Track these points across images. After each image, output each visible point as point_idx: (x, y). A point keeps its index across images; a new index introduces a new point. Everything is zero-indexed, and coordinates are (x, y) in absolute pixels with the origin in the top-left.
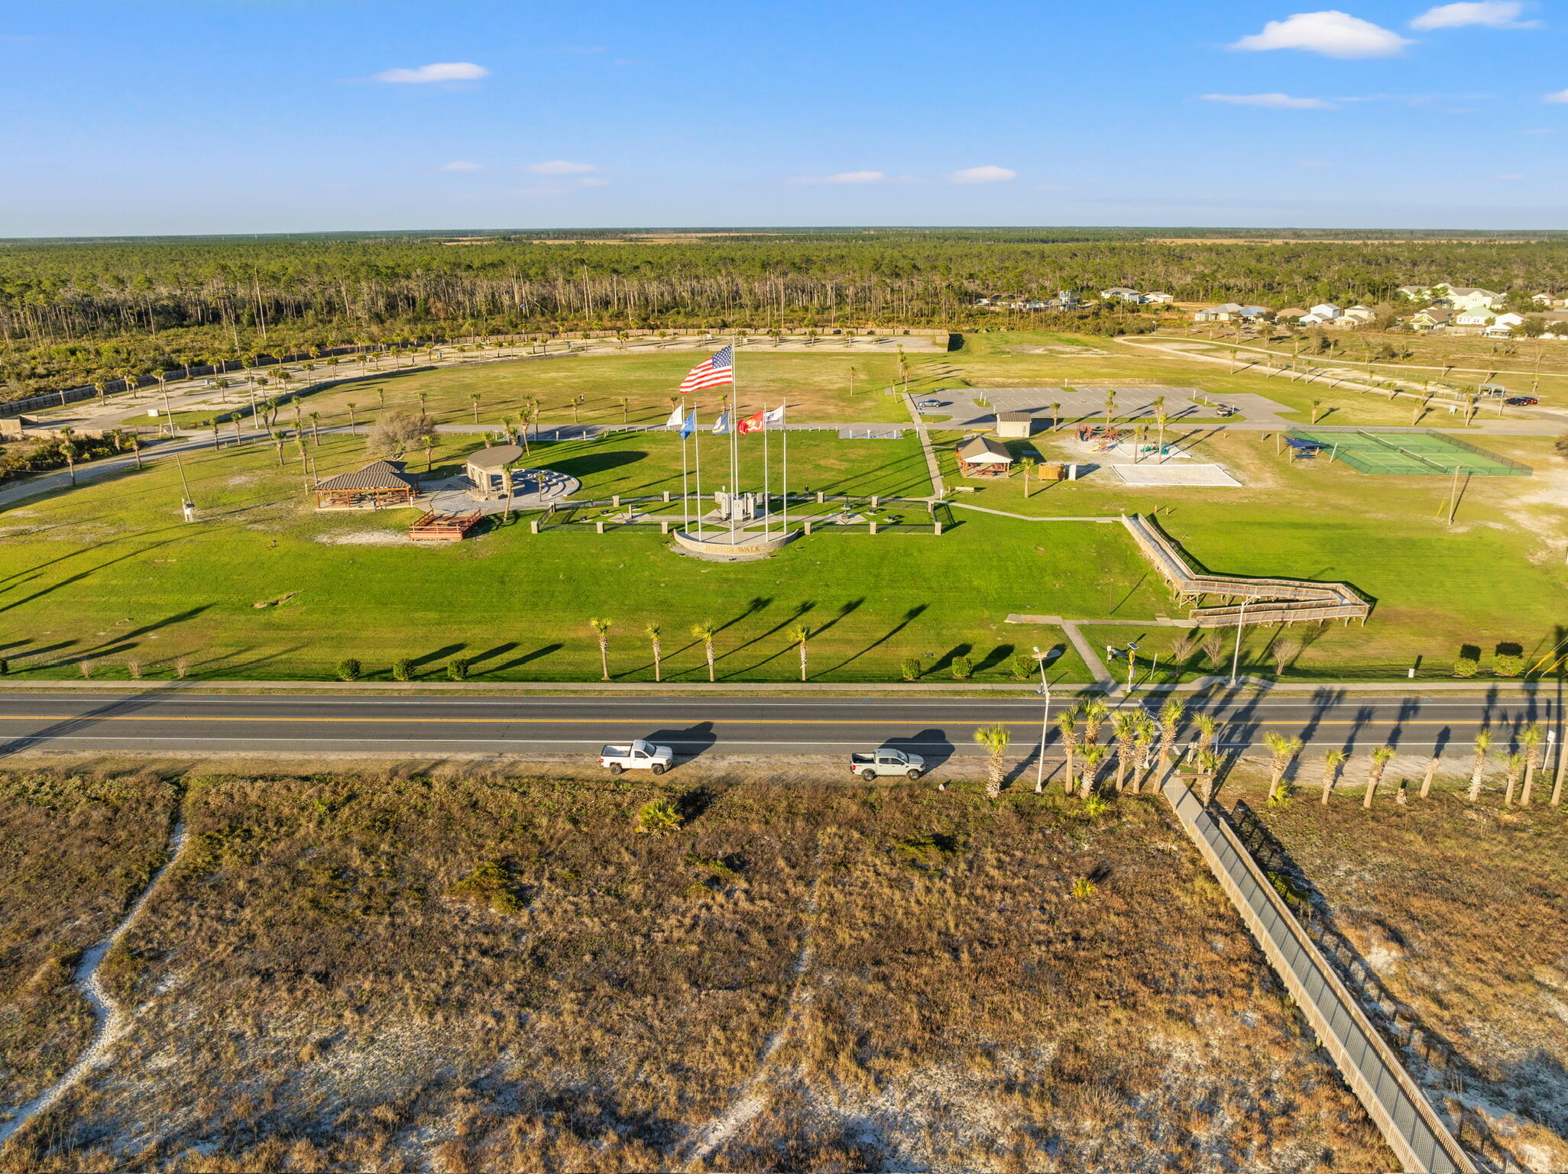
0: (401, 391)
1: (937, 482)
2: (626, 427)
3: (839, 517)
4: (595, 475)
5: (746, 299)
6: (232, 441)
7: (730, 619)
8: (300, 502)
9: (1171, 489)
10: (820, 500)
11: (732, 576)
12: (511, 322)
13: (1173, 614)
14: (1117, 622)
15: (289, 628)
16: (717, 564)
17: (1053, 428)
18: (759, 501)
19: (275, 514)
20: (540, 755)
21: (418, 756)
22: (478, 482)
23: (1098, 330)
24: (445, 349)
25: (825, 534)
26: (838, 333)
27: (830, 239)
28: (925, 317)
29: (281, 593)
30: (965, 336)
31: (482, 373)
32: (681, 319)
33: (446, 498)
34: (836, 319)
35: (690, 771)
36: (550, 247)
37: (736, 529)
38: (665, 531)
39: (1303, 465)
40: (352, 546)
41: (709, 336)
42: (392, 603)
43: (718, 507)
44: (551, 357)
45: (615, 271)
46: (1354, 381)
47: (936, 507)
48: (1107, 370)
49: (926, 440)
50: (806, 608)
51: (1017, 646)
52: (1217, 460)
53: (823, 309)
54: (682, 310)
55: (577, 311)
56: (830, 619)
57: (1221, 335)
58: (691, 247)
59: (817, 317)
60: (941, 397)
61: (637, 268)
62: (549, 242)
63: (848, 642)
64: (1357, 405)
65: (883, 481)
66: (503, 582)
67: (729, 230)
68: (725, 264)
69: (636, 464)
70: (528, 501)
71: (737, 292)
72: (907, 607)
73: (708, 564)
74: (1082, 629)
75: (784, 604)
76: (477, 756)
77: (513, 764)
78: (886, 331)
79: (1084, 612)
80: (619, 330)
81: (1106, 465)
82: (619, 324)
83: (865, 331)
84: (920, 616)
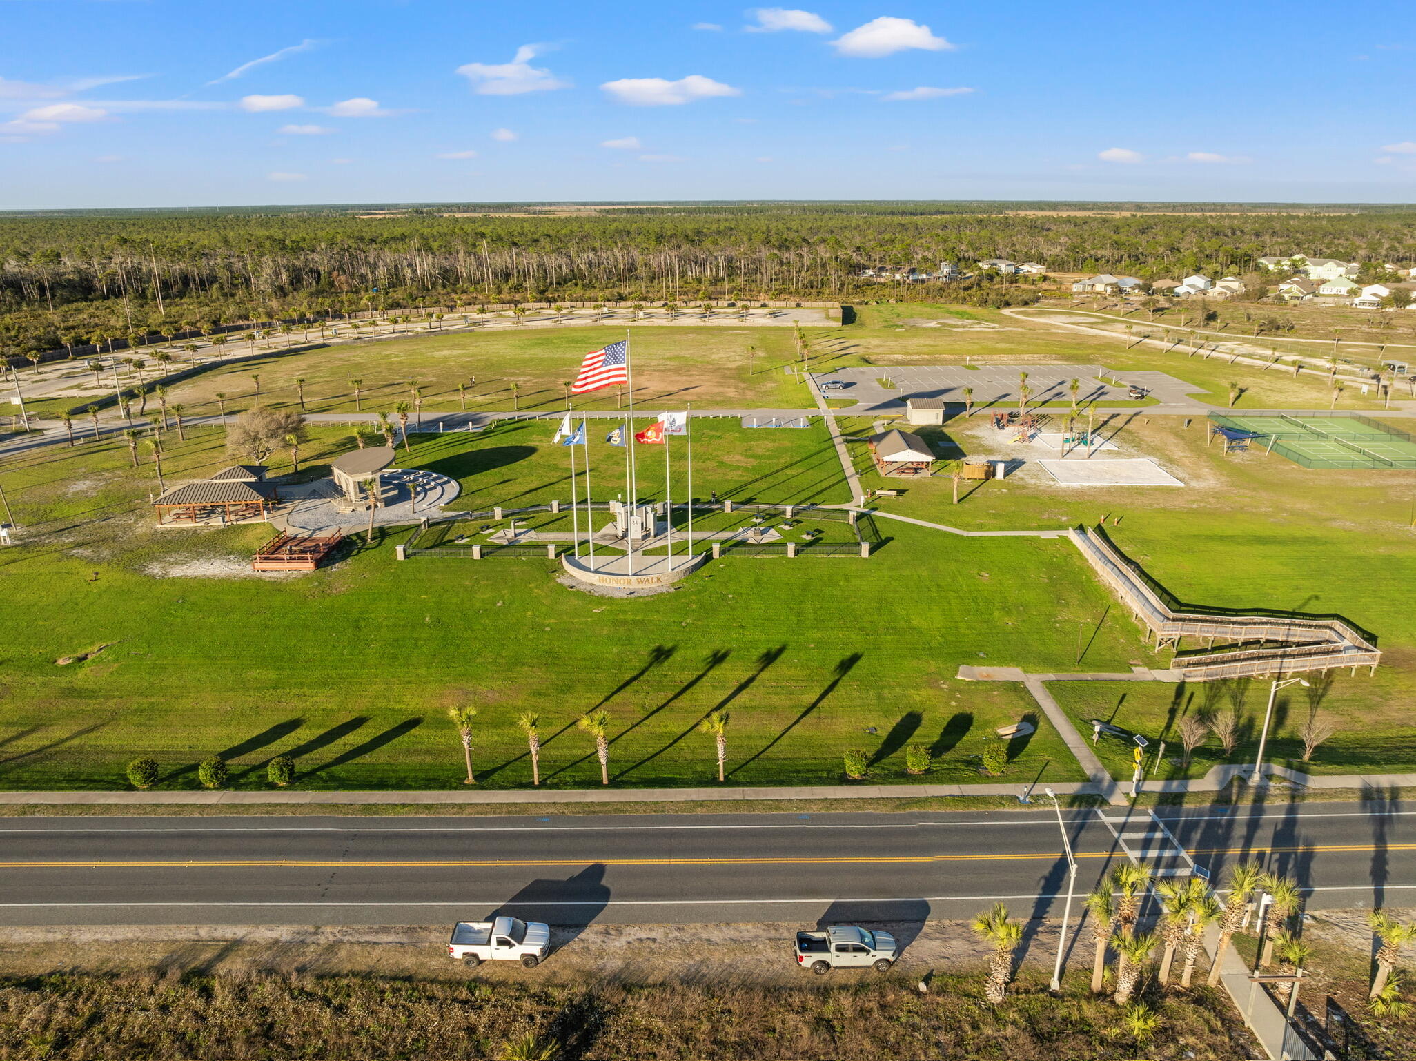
0: (284, 375)
1: (854, 483)
2: (516, 414)
3: (751, 532)
4: (478, 477)
5: (642, 272)
6: (89, 435)
7: (628, 677)
8: (142, 516)
9: (1110, 491)
10: (728, 510)
11: (629, 616)
12: (411, 295)
13: (1151, 663)
14: (1089, 676)
15: (92, 694)
16: (611, 599)
17: (966, 414)
18: (660, 511)
19: (110, 533)
20: (371, 931)
21: (204, 932)
22: (345, 489)
23: (984, 303)
24: (342, 325)
25: (738, 557)
26: (732, 305)
27: (718, 211)
28: (814, 289)
29: (92, 643)
30: (856, 308)
31: (374, 351)
32: (578, 292)
33: (307, 510)
34: (731, 291)
35: (576, 960)
36: (457, 220)
37: (634, 551)
38: (551, 555)
39: (1238, 457)
40: (186, 579)
41: (605, 310)
42: (224, 657)
43: (613, 519)
44: (447, 332)
45: (515, 244)
46: (1250, 356)
47: (859, 517)
48: (1003, 346)
49: (835, 430)
50: (718, 659)
51: (976, 715)
52: (1147, 453)
53: (717, 280)
54: (580, 283)
55: (478, 283)
56: (747, 676)
57: (1104, 307)
58: (589, 220)
59: (711, 289)
60: (843, 377)
61: (536, 241)
62: (458, 215)
63: (772, 710)
64: (1265, 384)
65: (795, 482)
66: (358, 628)
67: (626, 203)
68: (621, 237)
69: (524, 462)
70: (400, 513)
71: (633, 264)
72: (839, 656)
73: (601, 600)
74: (1049, 685)
75: (691, 653)
76: (283, 933)
77: (333, 947)
78: (779, 304)
79: (1048, 661)
80: (516, 303)
81: (1031, 460)
82: (518, 297)
83: (758, 304)
84: (854, 671)
